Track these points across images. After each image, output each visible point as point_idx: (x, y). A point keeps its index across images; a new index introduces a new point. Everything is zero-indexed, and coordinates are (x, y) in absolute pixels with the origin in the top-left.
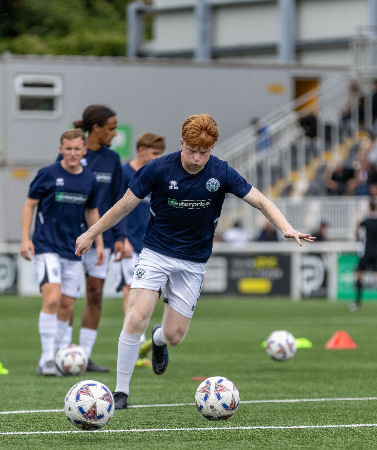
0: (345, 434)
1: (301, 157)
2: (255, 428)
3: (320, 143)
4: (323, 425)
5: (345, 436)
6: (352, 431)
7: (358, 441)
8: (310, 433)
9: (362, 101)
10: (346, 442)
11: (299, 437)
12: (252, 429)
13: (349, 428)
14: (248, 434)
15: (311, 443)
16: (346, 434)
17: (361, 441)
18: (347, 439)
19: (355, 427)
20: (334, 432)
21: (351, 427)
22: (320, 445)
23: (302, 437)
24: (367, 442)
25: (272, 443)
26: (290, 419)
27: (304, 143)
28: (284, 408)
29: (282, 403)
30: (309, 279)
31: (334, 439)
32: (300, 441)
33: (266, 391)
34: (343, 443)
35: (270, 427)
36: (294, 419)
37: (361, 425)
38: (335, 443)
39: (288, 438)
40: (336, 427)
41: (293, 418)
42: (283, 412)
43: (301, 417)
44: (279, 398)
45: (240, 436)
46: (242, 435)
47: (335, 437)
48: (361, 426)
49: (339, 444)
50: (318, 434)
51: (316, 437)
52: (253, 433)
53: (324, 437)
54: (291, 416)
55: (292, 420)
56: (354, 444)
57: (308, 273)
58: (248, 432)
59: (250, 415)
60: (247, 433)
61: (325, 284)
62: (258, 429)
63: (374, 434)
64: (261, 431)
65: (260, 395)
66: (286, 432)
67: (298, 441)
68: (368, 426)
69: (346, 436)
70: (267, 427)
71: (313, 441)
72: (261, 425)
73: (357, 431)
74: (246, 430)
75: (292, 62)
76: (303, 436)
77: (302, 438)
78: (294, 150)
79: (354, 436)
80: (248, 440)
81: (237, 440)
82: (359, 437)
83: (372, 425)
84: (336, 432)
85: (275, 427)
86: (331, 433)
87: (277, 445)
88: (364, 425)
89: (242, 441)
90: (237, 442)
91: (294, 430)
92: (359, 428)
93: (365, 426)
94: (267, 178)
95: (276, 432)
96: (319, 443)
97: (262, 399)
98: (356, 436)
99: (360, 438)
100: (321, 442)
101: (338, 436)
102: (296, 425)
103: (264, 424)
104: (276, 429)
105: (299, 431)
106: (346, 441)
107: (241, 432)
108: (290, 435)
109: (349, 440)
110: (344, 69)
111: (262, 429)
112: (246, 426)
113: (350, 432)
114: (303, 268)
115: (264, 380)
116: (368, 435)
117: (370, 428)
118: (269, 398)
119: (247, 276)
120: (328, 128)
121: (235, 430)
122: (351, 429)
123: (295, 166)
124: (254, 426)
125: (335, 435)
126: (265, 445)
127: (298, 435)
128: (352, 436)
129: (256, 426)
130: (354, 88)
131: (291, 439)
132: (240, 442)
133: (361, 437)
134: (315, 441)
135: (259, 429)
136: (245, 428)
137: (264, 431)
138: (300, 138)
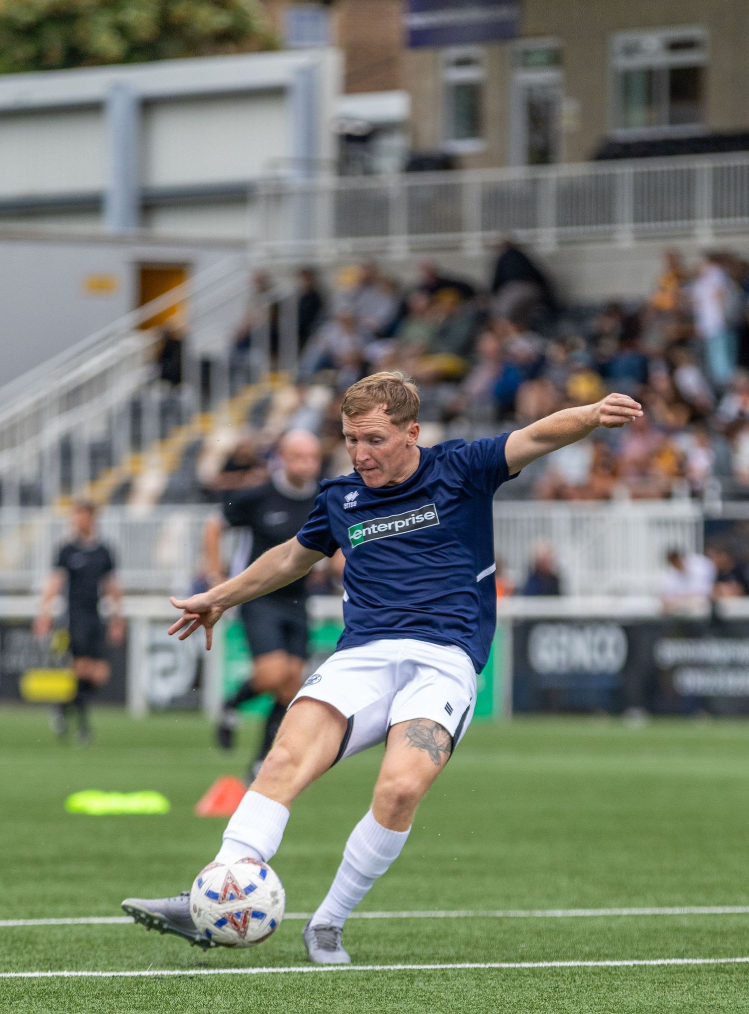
0: (231, 987)
1: (150, 424)
2: (49, 974)
3: (189, 395)
4: (188, 970)
5: (231, 991)
6: (246, 982)
7: (257, 1002)
8: (161, 986)
9: (275, 310)
10: (234, 1005)
11: (137, 993)
12: (43, 977)
13: (241, 975)
14: (35, 988)
15: (162, 1006)
16: (234, 988)
17: (265, 1002)
18: (236, 998)
19: (253, 974)
20: (209, 984)
21: (245, 974)
22: (182, 1009)
23: (144, 994)
24: (278, 1005)
25: (84, 1006)
26: (121, 957)
27: (156, 395)
28: (108, 935)
29: (104, 925)
30: (166, 673)
31: (209, 998)
32: (141, 1001)
33: (73, 900)
34: (228, 1006)
35: (80, 974)
36: (129, 958)
37: (265, 970)
38: (211, 1006)
39: (117, 996)
40: (214, 975)
41: (128, 954)
42: (107, 942)
43: (143, 954)
44: (99, 914)
45: (19, 991)
46: (22, 989)
47: (211, 995)
48: (266, 973)
49: (219, 1007)
50: (178, 988)
51: (174, 994)
52: (44, 985)
53: (188, 993)
54: (123, 951)
55: (125, 960)
56: (250, 1007)
57: (163, 660)
58: (35, 982)
59: (40, 947)
60: (33, 985)
61: (198, 682)
62: (55, 977)
63: (291, 987)
64: (61, 982)
65: (62, 908)
66: (112, 983)
67: (136, 1001)
68: (279, 973)
69: (233, 992)
70: (73, 974)
71: (167, 1003)
72: (61, 968)
73: (257, 982)
74: (30, 978)
75: (133, 230)
76: (146, 992)
77: (144, 996)
78: (136, 410)
79: (251, 991)
80: (33, 999)
81: (12, 1000)
82: (260, 995)
83: (286, 970)
84: (213, 983)
85: (90, 974)
86: (203, 986)
87: (93, 1010)
88: (271, 970)
89: (22, 1001)
90: (11, 1004)
91: (130, 980)
92: (261, 976)
93: (273, 973)
94: (81, 467)
95: (93, 983)
96: (179, 1007)
97: (65, 915)
98: (254, 992)
99: (262, 996)
100: (183, 1003)
101: (218, 991)
102: (132, 968)
103: (67, 966)
104: (92, 977)
105: (139, 981)
106: (234, 1002)
107: (19, 983)
108: (120, 990)
109: (240, 999)
110: (238, 245)
111: (63, 978)
112: (32, 971)
113: (243, 985)
114: (154, 649)
115: (70, 878)
116: (278, 990)
117: (283, 976)
118: (79, 915)
119: (39, 665)
120: (206, 366)
121: (8, 978)
122: (245, 978)
123: (137, 441)
124: (47, 971)
125: (211, 990)
126: (69, 1009)
127: (136, 990)
128: (247, 992)
129: (52, 970)
130: (262, 283)
131: (122, 998)
132: (18, 1004)
133: (265, 995)
134: (171, 1002)
135: (58, 977)
136: (30, 974)
137: (67, 982)
138: (150, 384)
